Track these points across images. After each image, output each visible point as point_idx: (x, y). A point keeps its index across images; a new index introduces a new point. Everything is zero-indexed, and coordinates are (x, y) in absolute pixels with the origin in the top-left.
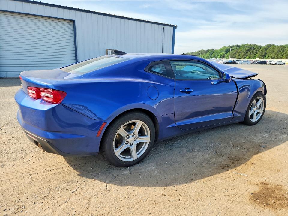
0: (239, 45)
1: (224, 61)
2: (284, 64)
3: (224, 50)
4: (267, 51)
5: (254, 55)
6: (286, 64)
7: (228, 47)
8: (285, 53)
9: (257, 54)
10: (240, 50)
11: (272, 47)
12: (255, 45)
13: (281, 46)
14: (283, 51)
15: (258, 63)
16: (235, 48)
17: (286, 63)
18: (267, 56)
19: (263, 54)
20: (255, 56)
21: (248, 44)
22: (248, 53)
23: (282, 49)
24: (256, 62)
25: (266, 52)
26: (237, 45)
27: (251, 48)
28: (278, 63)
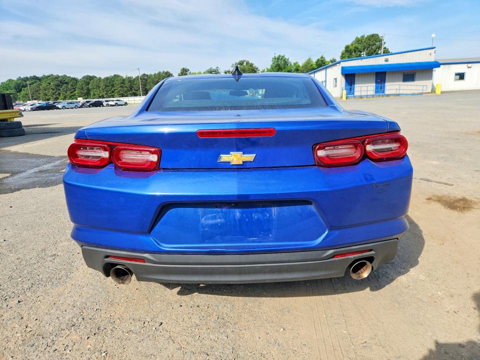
0: (37, 76)
1: (31, 105)
2: (126, 104)
3: (12, 85)
4: (90, 86)
5: (71, 93)
6: (129, 104)
7: (18, 80)
8: (115, 88)
9: (75, 91)
10: (44, 84)
11: (95, 79)
12: (65, 76)
13: (107, 79)
14: (113, 86)
15: (91, 104)
16: (33, 81)
17: (128, 102)
18: (92, 94)
19: (85, 91)
20: (73, 94)
21: (54, 74)
22: (59, 90)
23: (110, 83)
24: (88, 104)
25: (88, 88)
26: (35, 76)
27: (61, 82)
28: (119, 103)
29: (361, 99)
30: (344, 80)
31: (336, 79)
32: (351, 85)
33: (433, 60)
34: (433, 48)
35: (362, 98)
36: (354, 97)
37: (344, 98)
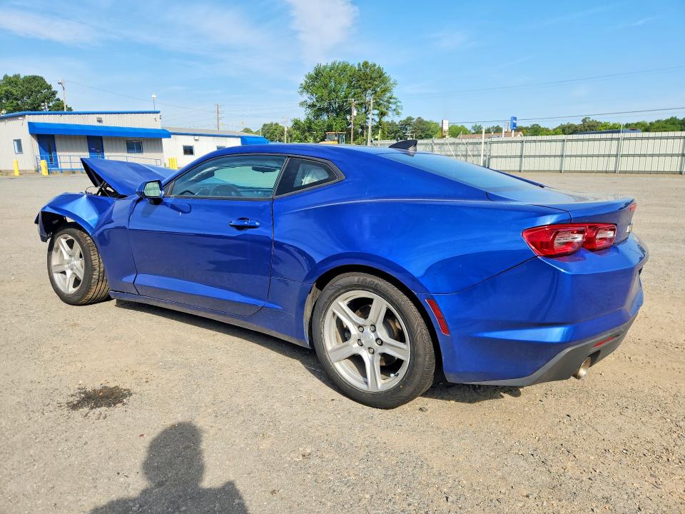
29: (74, 175)
30: (36, 144)
31: (19, 142)
32: (50, 153)
33: (160, 128)
34: (157, 112)
35: (74, 173)
36: (62, 171)
37: (44, 171)
